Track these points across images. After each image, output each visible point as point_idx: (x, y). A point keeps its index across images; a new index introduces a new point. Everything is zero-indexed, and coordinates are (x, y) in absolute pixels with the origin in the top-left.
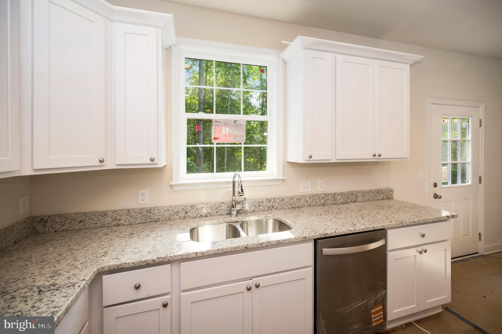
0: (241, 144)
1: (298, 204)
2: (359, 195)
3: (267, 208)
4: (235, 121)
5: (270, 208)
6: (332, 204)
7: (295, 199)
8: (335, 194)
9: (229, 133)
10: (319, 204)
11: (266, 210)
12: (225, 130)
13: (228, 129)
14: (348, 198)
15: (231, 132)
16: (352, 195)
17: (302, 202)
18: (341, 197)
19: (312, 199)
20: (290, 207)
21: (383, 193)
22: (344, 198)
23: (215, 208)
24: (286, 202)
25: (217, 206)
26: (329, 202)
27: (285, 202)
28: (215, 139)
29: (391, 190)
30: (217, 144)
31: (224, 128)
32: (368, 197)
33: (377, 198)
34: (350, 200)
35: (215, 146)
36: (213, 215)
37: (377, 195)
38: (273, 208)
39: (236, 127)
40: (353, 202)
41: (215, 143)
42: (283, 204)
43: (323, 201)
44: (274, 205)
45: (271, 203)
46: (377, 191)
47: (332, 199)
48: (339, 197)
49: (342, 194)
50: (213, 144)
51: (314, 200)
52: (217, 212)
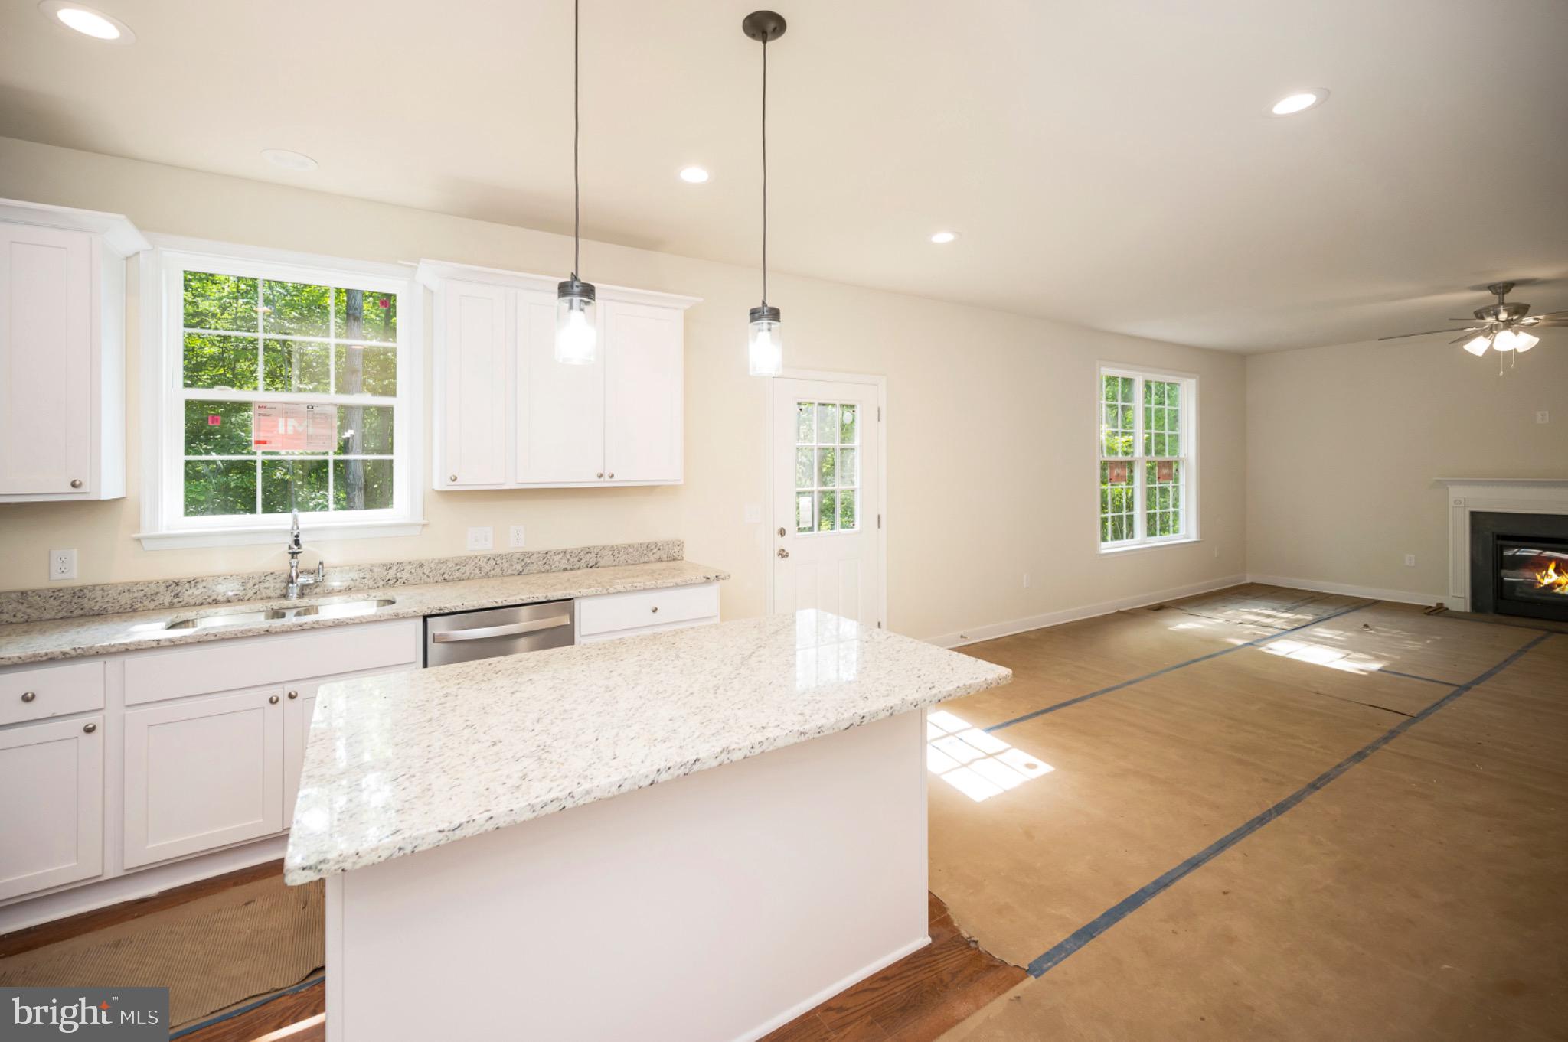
0: (326, 453)
1: (458, 574)
2: (604, 553)
3: (382, 583)
4: (310, 407)
5: (390, 582)
6: (540, 572)
7: (451, 564)
8: (547, 553)
9: (295, 431)
10: (510, 572)
11: (381, 586)
12: (286, 426)
13: (292, 422)
14: (577, 559)
15: (300, 429)
16: (588, 553)
17: (467, 569)
18: (561, 559)
19: (492, 562)
20: (440, 579)
21: (659, 549)
22: (568, 560)
23: (251, 583)
24: (429, 570)
25: (257, 580)
26: (534, 567)
27: (426, 569)
28: (258, 442)
29: (679, 543)
30: (264, 453)
31: (281, 421)
32: (626, 557)
33: (647, 559)
34: (583, 563)
35: (259, 458)
36: (246, 598)
37: (645, 552)
38: (398, 582)
39: (313, 418)
40: (591, 567)
41: (259, 452)
42: (421, 575)
43: (519, 567)
44: (399, 575)
45: (392, 573)
46: (646, 546)
47: (541, 563)
48: (557, 558)
49: (565, 552)
50: (254, 453)
51: (496, 564)
52: (255, 593)
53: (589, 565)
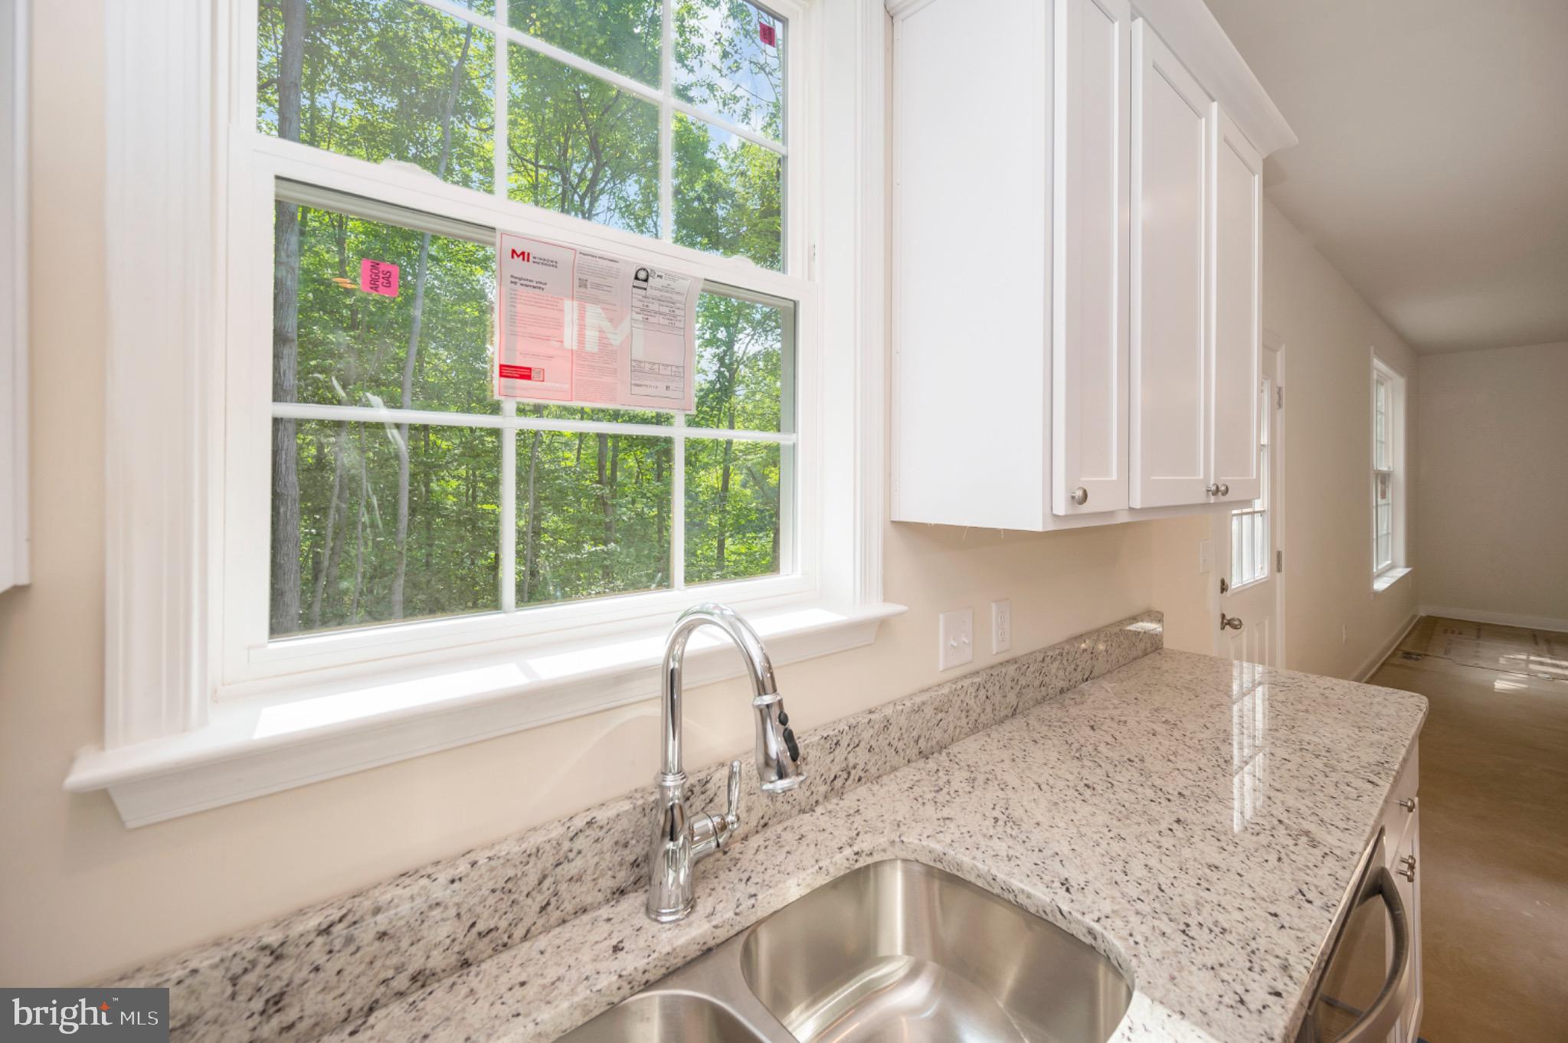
0: (659, 420)
1: (938, 734)
2: (1098, 649)
3: (823, 789)
4: (642, 277)
5: (838, 783)
6: (1038, 703)
7: (929, 711)
8: (1044, 658)
9: (603, 343)
10: (1004, 711)
11: (821, 799)
12: (582, 327)
13: (594, 315)
14: (1072, 667)
15: (616, 339)
17: (951, 719)
18: (1058, 668)
19: (982, 693)
20: (912, 752)
22: (1065, 669)
23: (533, 879)
24: (898, 734)
25: (548, 860)
26: (1029, 695)
27: (894, 732)
28: (507, 371)
30: (521, 411)
31: (570, 307)
34: (1079, 673)
35: (510, 423)
36: (519, 932)
38: (850, 781)
39: (644, 310)
40: (1087, 680)
41: (509, 406)
42: (887, 748)
43: (1013, 698)
44: (852, 761)
45: (840, 753)
47: (1037, 682)
48: (1054, 666)
49: (1060, 656)
50: (495, 409)
52: (543, 909)
53: (1085, 677)
